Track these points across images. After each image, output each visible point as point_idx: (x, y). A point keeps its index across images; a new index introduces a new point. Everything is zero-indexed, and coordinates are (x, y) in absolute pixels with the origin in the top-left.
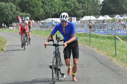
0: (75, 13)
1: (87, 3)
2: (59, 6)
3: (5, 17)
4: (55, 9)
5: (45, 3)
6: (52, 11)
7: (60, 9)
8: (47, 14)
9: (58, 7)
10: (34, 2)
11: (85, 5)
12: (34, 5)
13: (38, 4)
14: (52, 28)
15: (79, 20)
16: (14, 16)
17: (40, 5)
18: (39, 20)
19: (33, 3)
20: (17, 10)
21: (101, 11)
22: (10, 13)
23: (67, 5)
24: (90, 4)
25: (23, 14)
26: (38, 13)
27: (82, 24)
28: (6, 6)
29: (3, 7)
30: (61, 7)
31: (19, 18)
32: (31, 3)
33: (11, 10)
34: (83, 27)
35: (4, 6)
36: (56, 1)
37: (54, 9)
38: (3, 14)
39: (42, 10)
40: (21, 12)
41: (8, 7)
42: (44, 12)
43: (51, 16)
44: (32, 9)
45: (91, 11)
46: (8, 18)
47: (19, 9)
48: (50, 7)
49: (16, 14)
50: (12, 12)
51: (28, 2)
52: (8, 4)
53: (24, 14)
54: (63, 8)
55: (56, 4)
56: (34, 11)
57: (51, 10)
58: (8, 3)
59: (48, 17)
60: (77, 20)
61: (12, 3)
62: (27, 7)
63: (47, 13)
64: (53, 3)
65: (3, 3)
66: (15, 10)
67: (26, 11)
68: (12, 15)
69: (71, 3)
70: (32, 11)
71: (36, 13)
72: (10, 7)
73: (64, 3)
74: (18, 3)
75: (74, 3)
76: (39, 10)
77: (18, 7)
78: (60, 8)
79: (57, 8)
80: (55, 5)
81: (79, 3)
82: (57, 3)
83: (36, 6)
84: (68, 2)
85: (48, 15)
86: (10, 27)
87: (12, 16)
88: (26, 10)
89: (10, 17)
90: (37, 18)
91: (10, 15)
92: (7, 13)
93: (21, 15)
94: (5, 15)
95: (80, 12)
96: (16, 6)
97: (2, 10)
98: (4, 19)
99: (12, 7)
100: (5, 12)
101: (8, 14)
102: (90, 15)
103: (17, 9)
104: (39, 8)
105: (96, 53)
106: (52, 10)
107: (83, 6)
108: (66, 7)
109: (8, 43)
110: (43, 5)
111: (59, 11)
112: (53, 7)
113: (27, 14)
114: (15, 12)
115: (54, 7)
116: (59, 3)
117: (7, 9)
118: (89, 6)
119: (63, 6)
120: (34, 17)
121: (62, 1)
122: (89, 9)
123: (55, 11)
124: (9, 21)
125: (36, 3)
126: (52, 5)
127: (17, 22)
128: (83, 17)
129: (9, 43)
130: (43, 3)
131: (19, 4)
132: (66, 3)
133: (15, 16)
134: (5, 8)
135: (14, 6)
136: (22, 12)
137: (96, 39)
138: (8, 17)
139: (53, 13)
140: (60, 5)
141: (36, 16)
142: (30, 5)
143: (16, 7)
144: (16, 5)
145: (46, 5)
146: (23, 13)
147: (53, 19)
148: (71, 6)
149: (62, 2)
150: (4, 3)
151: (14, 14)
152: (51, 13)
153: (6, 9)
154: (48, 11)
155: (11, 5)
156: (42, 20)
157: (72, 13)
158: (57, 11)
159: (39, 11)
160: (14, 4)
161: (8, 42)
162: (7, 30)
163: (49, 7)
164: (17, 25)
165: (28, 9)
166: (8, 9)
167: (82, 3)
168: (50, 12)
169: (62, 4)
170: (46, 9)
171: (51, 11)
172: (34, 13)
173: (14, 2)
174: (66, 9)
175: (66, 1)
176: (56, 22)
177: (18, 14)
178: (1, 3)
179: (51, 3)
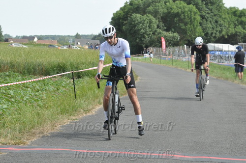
2: (229, 24)
3: (138, 38)
4: (222, 29)
5: (205, 18)
6: (217, 31)
7: (230, 29)
8: (207, 36)
9: (227, 26)
10: (188, 16)
12: (187, 20)
13: (195, 19)
14: (213, 60)
16: (153, 36)
17: (197, 21)
19: (186, 17)
20: (158, 27)
22: (147, 32)
23: (241, 23)
25: (168, 35)
26: (192, 33)
28: (142, 19)
29: (137, 22)
30: (232, 26)
31: (163, 40)
32: (182, 16)
33: (150, 27)
35: (139, 20)
36: (223, 16)
37: (219, 29)
38: (136, 32)
39: (199, 29)
40: (164, 30)
41: (145, 21)
42: (203, 32)
43: (213, 39)
44: (184, 27)
46: (143, 39)
47: (163, 26)
48: (213, 24)
49: (156, 33)
50: (150, 30)
51: (177, 15)
52: (145, 17)
53: (170, 34)
54: (234, 28)
55: (224, 21)
56: (186, 31)
57: (215, 29)
58: (145, 15)
59: (209, 42)
61: (152, 15)
62: (176, 23)
63: (206, 34)
64: (219, 19)
65: (137, 14)
66: (156, 27)
67: (173, 30)
68: (150, 34)
70: (184, 30)
71: (189, 33)
72: (148, 22)
73: (237, 20)
74: (162, 15)
76: (195, 28)
77: (161, 23)
78: (229, 27)
79: (225, 27)
80: (222, 22)
82: (226, 20)
83: (191, 21)
84: (244, 19)
85: (209, 37)
86: (145, 55)
87: (151, 37)
88: (174, 28)
89: (147, 39)
90: (191, 41)
91: (148, 35)
92: (143, 31)
93: (165, 36)
94: (139, 34)
96: (157, 21)
97: (135, 26)
98: (138, 41)
99: (151, 22)
100: (140, 30)
101: (144, 33)
103: (160, 25)
104: (196, 26)
106: (217, 29)
108: (240, 26)
109: (138, 80)
110: (201, 21)
111: (227, 33)
112: (218, 26)
113: (175, 34)
114: (156, 31)
115: (220, 25)
116: (229, 20)
117: (143, 24)
119: (235, 24)
120: (185, 40)
121: (234, 16)
123: (220, 32)
124: (144, 44)
125: (191, 18)
126: (216, 22)
127: (157, 47)
129: (141, 79)
130: (203, 17)
131: (162, 18)
132: (240, 19)
133: (155, 36)
134: (140, 22)
135: (154, 20)
136: (167, 30)
138: (144, 37)
139: (218, 35)
140: (231, 23)
141: (189, 39)
142: (181, 21)
143: (157, 23)
144: (159, 18)
145: (207, 21)
146: (168, 33)
147: (217, 45)
149: (234, 18)
150: (139, 16)
151: (154, 34)
152: (214, 35)
153: (141, 25)
154: (209, 32)
155: (150, 19)
158: (224, 33)
159: (194, 30)
160: (155, 17)
161: (139, 78)
162: (140, 58)
163: (211, 24)
164: (157, 51)
165: (176, 26)
166: (145, 24)
168: (212, 33)
169: (233, 20)
170: (206, 27)
171: (214, 31)
172: (186, 33)
173: (155, 14)
174: (239, 29)
175: (240, 16)
176: (221, 51)
177: (160, 33)
178: (134, 15)
179: (215, 18)
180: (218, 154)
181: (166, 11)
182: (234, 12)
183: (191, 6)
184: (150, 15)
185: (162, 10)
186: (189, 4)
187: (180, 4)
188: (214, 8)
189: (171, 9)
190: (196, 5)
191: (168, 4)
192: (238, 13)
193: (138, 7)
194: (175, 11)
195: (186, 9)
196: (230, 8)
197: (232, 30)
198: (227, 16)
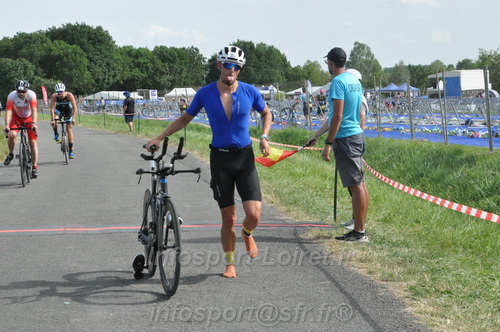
0: (155, 81)
1: (178, 61)
2: (123, 67)
3: (11, 88)
4: (115, 73)
5: (94, 61)
6: (110, 76)
7: (125, 72)
8: (98, 83)
9: (122, 69)
10: (72, 59)
11: (175, 67)
12: (73, 64)
13: (80, 62)
15: (163, 95)
17: (84, 65)
18: (83, 94)
19: (70, 60)
20: (36, 73)
21: (207, 79)
23: (138, 65)
24: (186, 64)
25: (49, 83)
26: (79, 80)
27: (171, 103)
28: (14, 65)
29: (8, 68)
30: (128, 69)
31: (44, 89)
32: (65, 59)
34: (171, 108)
35: (11, 66)
36: (116, 57)
37: (112, 73)
38: (8, 82)
39: (87, 75)
40: (44, 77)
41: (18, 67)
42: (93, 78)
43: (106, 86)
44: (68, 73)
45: (187, 77)
47: (42, 73)
48: (104, 68)
50: (26, 77)
51: (59, 58)
52: (17, 62)
54: (130, 71)
55: (117, 63)
56: (72, 77)
57: (107, 74)
58: (18, 60)
59: (101, 90)
60: (159, 95)
61: (26, 59)
62: (58, 68)
63: (97, 80)
64: (112, 61)
65: (7, 59)
66: (33, 73)
67: (55, 76)
69: (146, 61)
70: (68, 76)
71: (75, 79)
72: (23, 68)
73: (133, 61)
74: (39, 59)
75: (152, 61)
76: (83, 74)
77: (39, 68)
79: (119, 70)
80: (115, 64)
81: (163, 61)
82: (119, 62)
83: (76, 65)
84: (141, 60)
85: (101, 84)
88: (56, 74)
90: (79, 90)
93: (46, 85)
94: (11, 83)
95: (165, 79)
96: (34, 66)
97: (6, 73)
99: (26, 68)
100: (13, 78)
102: (185, 85)
103: (38, 71)
104: (83, 71)
105: (196, 160)
106: (110, 74)
107: (170, 68)
108: (137, 69)
110: (89, 65)
111: (122, 77)
112: (110, 69)
114: (33, 79)
115: (113, 69)
116: (123, 62)
117: (16, 71)
118: (183, 67)
119: (130, 66)
121: (128, 57)
122: (184, 74)
123: (114, 76)
125: (76, 61)
126: (108, 64)
128: (171, 89)
130: (91, 60)
131: (40, 62)
132: (136, 61)
133: (33, 86)
134: (13, 69)
135: (30, 65)
136: (48, 77)
137: (198, 134)
139: (111, 80)
140: (125, 65)
141: (77, 86)
142: (64, 65)
143: (34, 68)
144: (35, 63)
145: (96, 64)
146: (49, 81)
147: (111, 93)
148: (147, 68)
149: (130, 60)
150: (9, 60)
152: (106, 81)
153: (13, 72)
155: (25, 64)
156: (89, 94)
157: (148, 82)
158: (118, 77)
159: (82, 76)
160: (31, 61)
163: (102, 68)
165: (58, 72)
166: (18, 71)
167: (170, 61)
168: (104, 79)
169: (128, 62)
170: (96, 72)
171: (107, 76)
172: (71, 80)
173: (30, 57)
174: (137, 72)
175: (136, 57)
176: (117, 100)
177: (39, 81)
178: (3, 60)
179: (106, 60)
180: (127, 222)
181: (44, 54)
182: (129, 52)
183: (74, 46)
184: (24, 60)
185: (39, 52)
186: (72, 43)
187: (60, 44)
188: (103, 47)
189: (50, 50)
190: (81, 45)
191: (45, 45)
192: (134, 53)
193: (7, 50)
194: (56, 52)
195: (70, 51)
196: (124, 47)
197: (128, 74)
198: (120, 57)
